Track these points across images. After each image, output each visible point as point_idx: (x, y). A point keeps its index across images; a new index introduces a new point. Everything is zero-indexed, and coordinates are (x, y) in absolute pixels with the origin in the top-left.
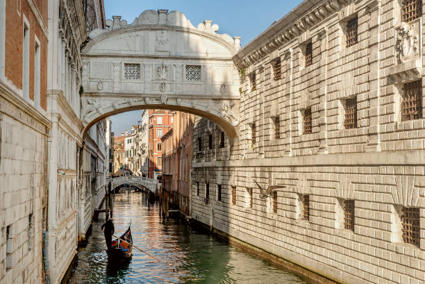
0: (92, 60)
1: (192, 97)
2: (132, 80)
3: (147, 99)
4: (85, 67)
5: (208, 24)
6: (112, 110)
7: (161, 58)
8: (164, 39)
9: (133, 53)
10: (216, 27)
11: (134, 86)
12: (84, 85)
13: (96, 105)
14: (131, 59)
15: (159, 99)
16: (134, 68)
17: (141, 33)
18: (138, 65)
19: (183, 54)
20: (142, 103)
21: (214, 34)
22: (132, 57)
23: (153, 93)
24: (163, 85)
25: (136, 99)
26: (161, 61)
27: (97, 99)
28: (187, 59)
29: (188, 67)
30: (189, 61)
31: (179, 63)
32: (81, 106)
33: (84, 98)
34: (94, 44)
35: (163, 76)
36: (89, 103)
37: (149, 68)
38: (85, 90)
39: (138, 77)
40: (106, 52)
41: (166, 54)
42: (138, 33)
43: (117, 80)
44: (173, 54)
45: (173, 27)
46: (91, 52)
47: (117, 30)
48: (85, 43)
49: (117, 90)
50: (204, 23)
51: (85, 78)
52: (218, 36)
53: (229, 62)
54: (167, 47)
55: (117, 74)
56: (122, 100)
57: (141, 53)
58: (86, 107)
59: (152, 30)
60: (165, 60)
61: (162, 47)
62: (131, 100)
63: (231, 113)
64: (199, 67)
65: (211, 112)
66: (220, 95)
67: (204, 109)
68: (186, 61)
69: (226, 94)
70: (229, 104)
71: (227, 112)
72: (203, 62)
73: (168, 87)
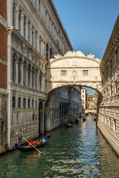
0: (50, 70)
1: (85, 82)
2: (64, 76)
3: (69, 83)
4: (47, 72)
5: (91, 55)
6: (57, 87)
7: (74, 68)
8: (75, 61)
9: (64, 67)
10: (94, 56)
11: (65, 79)
13: (51, 85)
14: (63, 69)
15: (72, 82)
16: (64, 72)
17: (67, 59)
18: (66, 71)
19: (82, 66)
20: (67, 84)
21: (93, 58)
23: (71, 80)
24: (74, 78)
25: (65, 83)
26: (74, 69)
27: (51, 83)
28: (83, 68)
29: (83, 71)
31: (80, 69)
32: (46, 86)
33: (47, 83)
34: (51, 64)
35: (75, 75)
36: (49, 85)
37: (69, 72)
38: (47, 80)
39: (66, 75)
40: (54, 67)
41: (76, 67)
42: (65, 59)
43: (58, 76)
44: (78, 66)
45: (78, 57)
46: (50, 67)
47: (58, 59)
48: (47, 64)
49: (58, 80)
50: (89, 55)
51: (47, 76)
52: (95, 59)
54: (76, 64)
55: (58, 74)
56: (60, 83)
57: (67, 67)
59: (71, 58)
60: (75, 69)
61: (74, 64)
62: (63, 83)
63: (99, 87)
64: (88, 71)
65: (92, 87)
66: (95, 80)
67: (89, 86)
68: (82, 69)
69: (97, 80)
70: (99, 83)
71: (98, 86)
72: (89, 69)
73: (76, 78)
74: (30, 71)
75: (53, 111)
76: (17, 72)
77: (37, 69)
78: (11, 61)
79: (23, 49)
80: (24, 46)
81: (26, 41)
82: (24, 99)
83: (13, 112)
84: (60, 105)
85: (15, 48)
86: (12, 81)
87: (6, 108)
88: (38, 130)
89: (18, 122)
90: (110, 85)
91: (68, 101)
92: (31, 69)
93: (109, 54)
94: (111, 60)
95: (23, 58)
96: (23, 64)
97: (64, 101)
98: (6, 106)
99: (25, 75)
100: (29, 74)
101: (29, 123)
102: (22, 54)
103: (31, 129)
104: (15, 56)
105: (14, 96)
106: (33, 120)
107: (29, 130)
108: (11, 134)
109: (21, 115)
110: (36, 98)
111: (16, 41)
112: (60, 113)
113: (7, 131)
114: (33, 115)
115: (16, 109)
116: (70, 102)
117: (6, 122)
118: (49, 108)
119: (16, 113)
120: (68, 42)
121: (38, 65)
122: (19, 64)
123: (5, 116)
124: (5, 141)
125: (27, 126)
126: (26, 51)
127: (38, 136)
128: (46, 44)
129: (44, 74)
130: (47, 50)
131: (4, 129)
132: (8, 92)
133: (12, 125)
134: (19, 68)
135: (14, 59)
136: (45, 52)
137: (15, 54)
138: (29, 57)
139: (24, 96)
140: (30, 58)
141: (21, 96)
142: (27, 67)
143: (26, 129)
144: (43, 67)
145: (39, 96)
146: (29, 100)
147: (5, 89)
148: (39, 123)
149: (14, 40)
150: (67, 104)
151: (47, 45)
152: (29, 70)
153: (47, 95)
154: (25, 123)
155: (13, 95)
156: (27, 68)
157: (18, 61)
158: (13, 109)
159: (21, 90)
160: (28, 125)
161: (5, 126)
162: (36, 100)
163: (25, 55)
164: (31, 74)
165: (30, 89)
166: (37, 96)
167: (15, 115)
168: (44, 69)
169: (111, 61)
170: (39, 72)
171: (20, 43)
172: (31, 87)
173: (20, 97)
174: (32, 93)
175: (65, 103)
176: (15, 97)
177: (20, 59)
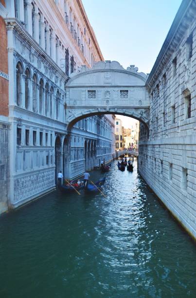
0: (71, 89)
1: (123, 108)
2: (92, 99)
3: (99, 109)
4: (68, 93)
5: (132, 67)
6: (81, 115)
8: (108, 76)
9: (92, 85)
11: (93, 103)
12: (67, 102)
13: (73, 112)
14: (91, 88)
15: (105, 109)
16: (92, 93)
17: (97, 74)
18: (95, 91)
19: (119, 85)
20: (97, 111)
21: (136, 72)
22: (92, 87)
23: (102, 105)
24: (108, 101)
25: (93, 109)
26: (106, 88)
27: (73, 110)
29: (121, 91)
30: (122, 88)
31: (116, 89)
32: (66, 113)
33: (67, 109)
34: (72, 81)
35: (108, 97)
36: (70, 112)
37: (100, 93)
38: (68, 105)
39: (95, 97)
40: (78, 85)
41: (110, 85)
43: (84, 99)
44: (113, 84)
45: (113, 70)
46: (71, 85)
47: (84, 73)
48: (67, 80)
49: (83, 105)
51: (67, 99)
53: (143, 88)
54: (110, 81)
55: (84, 96)
56: (86, 110)
57: (96, 85)
58: (68, 114)
59: (102, 72)
60: (109, 88)
61: (107, 81)
62: (91, 110)
63: (144, 115)
64: (127, 91)
65: (134, 115)
66: (138, 105)
67: (129, 114)
68: (120, 88)
69: (142, 105)
70: (143, 110)
71: (142, 115)
72: (129, 88)
73: (110, 102)
74: (42, 91)
75: (75, 150)
76: (23, 91)
77: (52, 87)
78: (14, 74)
79: (31, 56)
80: (33, 51)
81: (36, 43)
82: (35, 133)
83: (17, 152)
84: (86, 142)
85: (20, 54)
86: (16, 105)
87: (7, 146)
88: (54, 179)
89: (25, 167)
90: (163, 112)
91: (96, 137)
92: (44, 87)
93: (161, 65)
94: (165, 74)
95: (32, 70)
96: (32, 79)
97: (91, 136)
98: (6, 143)
99: (35, 96)
100: (41, 95)
101: (41, 168)
102: (31, 63)
103: (43, 177)
104: (20, 67)
105: (19, 127)
106: (47, 163)
107: (41, 179)
108: (15, 185)
109: (30, 156)
110: (52, 131)
111: (21, 43)
112: (85, 154)
113: (9, 181)
114: (47, 157)
115: (23, 147)
116: (100, 138)
117: (8, 166)
118: (70, 147)
119: (23, 153)
120: (97, 48)
121: (54, 81)
122: (26, 79)
123: (6, 157)
124: (7, 196)
125: (38, 173)
126: (36, 59)
127: (55, 188)
128: (65, 51)
129: (63, 96)
130: (67, 59)
131: (5, 176)
132: (10, 121)
133: (16, 171)
134: (27, 85)
135: (19, 70)
136: (64, 62)
137: (19, 62)
138: (40, 68)
139: (34, 128)
140: (42, 70)
141: (29, 127)
142: (38, 83)
143: (37, 177)
144: (61, 85)
145: (56, 129)
146: (41, 134)
147: (6, 116)
148: (56, 168)
149: (17, 41)
150: (95, 140)
151: (67, 52)
152: (41, 88)
153: (67, 126)
154: (36, 168)
155: (18, 125)
156: (37, 85)
157: (24, 74)
158: (18, 147)
159: (29, 119)
160: (39, 171)
161: (7, 173)
162: (51, 135)
163: (35, 64)
164: (44, 94)
165: (42, 118)
166: (53, 128)
167: (21, 156)
168: (63, 88)
169: (165, 76)
170: (56, 91)
171: (27, 46)
172: (43, 114)
173: (27, 129)
174: (45, 123)
175: (93, 140)
176: (21, 129)
177: (28, 71)
